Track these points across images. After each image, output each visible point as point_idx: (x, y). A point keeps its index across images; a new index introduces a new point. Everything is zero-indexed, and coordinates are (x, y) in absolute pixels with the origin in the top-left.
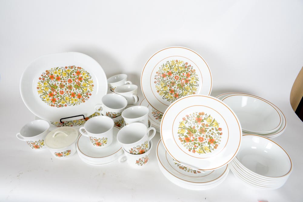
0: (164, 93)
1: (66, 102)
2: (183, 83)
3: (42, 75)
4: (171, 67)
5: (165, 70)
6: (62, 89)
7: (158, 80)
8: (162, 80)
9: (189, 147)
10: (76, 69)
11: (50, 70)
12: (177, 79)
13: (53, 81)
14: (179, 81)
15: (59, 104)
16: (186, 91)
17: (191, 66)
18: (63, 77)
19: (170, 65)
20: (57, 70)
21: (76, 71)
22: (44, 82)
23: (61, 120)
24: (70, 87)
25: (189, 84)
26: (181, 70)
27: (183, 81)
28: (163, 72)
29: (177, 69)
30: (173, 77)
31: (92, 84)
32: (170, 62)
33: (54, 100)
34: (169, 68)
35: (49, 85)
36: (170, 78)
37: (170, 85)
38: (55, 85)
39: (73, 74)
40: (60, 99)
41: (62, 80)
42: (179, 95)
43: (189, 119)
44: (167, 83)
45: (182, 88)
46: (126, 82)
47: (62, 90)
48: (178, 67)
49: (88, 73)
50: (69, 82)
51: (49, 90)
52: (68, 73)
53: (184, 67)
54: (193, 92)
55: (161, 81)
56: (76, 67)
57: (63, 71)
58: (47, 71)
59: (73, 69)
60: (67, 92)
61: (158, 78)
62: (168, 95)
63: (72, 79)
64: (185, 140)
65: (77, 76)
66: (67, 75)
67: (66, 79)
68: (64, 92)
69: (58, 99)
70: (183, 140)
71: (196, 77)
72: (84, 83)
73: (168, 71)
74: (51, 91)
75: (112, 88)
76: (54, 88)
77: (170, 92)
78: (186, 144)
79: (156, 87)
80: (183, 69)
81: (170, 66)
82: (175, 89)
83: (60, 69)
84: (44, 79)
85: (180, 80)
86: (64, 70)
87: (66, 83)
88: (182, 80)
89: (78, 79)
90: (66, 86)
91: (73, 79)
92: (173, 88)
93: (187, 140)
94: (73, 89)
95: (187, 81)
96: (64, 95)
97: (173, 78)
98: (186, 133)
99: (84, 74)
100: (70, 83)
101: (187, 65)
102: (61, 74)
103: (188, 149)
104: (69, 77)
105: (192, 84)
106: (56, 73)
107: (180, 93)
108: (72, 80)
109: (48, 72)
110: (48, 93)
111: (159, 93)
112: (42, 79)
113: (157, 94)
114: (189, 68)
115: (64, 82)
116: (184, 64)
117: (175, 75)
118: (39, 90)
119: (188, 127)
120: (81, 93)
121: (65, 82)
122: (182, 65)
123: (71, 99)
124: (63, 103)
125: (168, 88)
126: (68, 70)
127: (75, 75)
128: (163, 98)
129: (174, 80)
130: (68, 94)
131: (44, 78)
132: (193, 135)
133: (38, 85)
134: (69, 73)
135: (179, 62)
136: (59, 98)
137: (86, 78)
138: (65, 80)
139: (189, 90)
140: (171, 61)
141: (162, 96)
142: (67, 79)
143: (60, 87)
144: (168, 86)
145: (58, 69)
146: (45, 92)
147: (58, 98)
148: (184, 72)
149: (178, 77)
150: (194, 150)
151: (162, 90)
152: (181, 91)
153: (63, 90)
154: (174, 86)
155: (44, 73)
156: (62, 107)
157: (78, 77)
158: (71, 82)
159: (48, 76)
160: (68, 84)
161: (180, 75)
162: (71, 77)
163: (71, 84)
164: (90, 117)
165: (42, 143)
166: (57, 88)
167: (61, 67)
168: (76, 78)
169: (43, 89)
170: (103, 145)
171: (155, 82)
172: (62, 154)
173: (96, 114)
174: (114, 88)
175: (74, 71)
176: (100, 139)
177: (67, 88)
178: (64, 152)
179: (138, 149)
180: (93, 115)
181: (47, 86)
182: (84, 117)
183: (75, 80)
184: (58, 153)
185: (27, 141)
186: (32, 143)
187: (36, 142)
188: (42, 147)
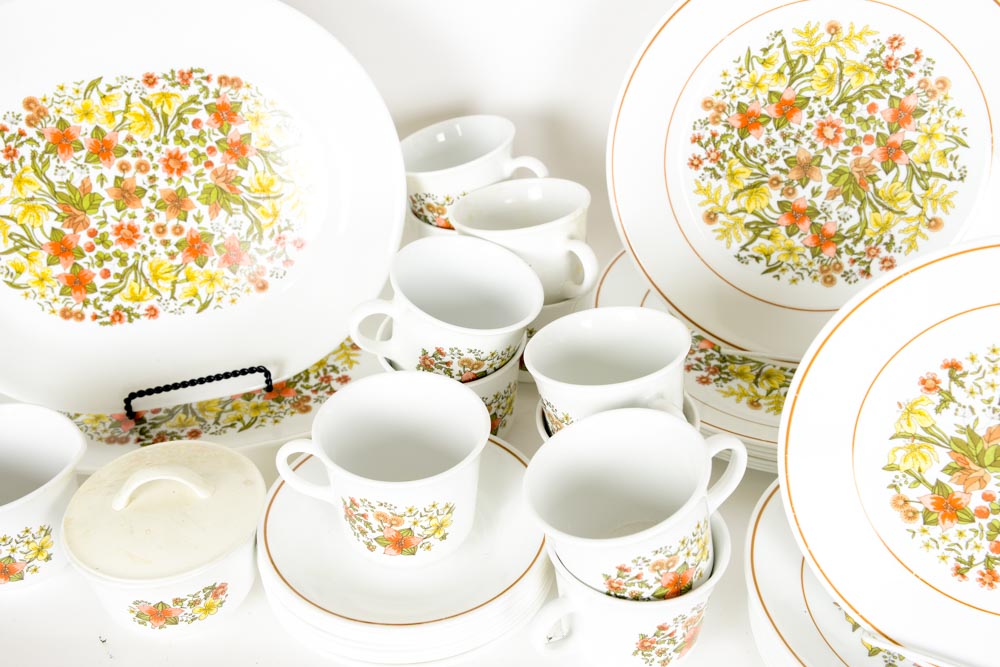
0: (747, 226)
1: (156, 292)
2: (868, 166)
4: (794, 68)
5: (756, 85)
6: (130, 210)
7: (711, 146)
8: (735, 149)
9: (954, 555)
10: (213, 86)
11: (50, 95)
12: (828, 140)
13: (69, 166)
14: (844, 153)
15: (109, 306)
16: (884, 212)
17: (925, 55)
18: (130, 140)
19: (786, 54)
20: (95, 96)
21: (211, 100)
22: (14, 170)
23: (134, 402)
24: (177, 203)
25: (903, 170)
26: (854, 83)
27: (868, 149)
28: (745, 100)
29: (830, 79)
30: (808, 127)
32: (791, 38)
33: (78, 283)
34: (780, 73)
35: (45, 188)
36: (785, 137)
37: (783, 177)
38: (86, 188)
39: (191, 117)
40: (117, 275)
41: (128, 158)
42: (837, 234)
43: (962, 385)
44: (768, 167)
45: (858, 196)
46: (510, 166)
47: (126, 220)
48: (841, 64)
49: (284, 114)
50: (169, 168)
51: (50, 222)
52: (165, 116)
53: (874, 65)
54: (930, 215)
55: (729, 154)
56: (208, 78)
57: (128, 103)
58: (29, 103)
59: (194, 89)
60: (161, 230)
61: (714, 135)
62: (769, 238)
63: (189, 149)
64: (931, 508)
65: (221, 129)
66: (156, 124)
67: (152, 149)
68: (141, 232)
69: (106, 274)
70: (920, 508)
71: (954, 122)
72: (260, 174)
73: (779, 95)
74: (58, 225)
75: (428, 201)
76: (79, 205)
77: (785, 221)
78: (935, 531)
79: (696, 192)
80: (869, 79)
81: (789, 62)
82: (819, 201)
83: (110, 89)
84: (15, 154)
85: (847, 143)
86: (135, 99)
87: (152, 178)
88: (863, 145)
89: (223, 150)
90: (150, 193)
91: (195, 151)
92: (803, 195)
93: (948, 507)
94: (195, 212)
95: (892, 153)
96: (144, 247)
97: (808, 133)
98: (943, 465)
99: (257, 120)
100: (175, 177)
101: (899, 54)
102: (119, 118)
103: (952, 563)
104: (171, 135)
105: (924, 168)
106: (87, 114)
107: (846, 227)
108: (189, 159)
109: (36, 111)
110: (44, 240)
111: (717, 225)
112: (4, 151)
113: (705, 236)
114: (911, 69)
115: (142, 167)
116: (877, 49)
117: (817, 116)
119: (951, 432)
120: (243, 232)
121: (147, 169)
122: (864, 50)
123: (182, 276)
124: (136, 299)
125: (775, 196)
126: (165, 96)
127: (205, 128)
128: (738, 257)
129: (813, 146)
130: (166, 243)
131: (12, 144)
132: (982, 481)
134: (171, 114)
135: (845, 32)
136: (114, 266)
137: (271, 142)
138: (145, 158)
139: (904, 204)
140: (799, 33)
141: (736, 246)
142: (158, 149)
143: (117, 203)
144: (775, 182)
145: (102, 87)
146: (21, 232)
147: (107, 265)
148: (879, 97)
149: (839, 130)
150: (988, 568)
151: (732, 206)
152: (854, 212)
153: (136, 222)
154: (812, 184)
155: (10, 117)
156: (130, 321)
157: (224, 140)
158: (184, 167)
159: (41, 135)
160: (162, 184)
161: (848, 113)
162: (179, 138)
163: (184, 183)
164: (299, 381)
165: (42, 547)
166: (94, 205)
167: (117, 79)
168: (209, 144)
169: (8, 217)
170: (429, 547)
171: (692, 164)
172: (178, 607)
173: (330, 362)
174: (438, 204)
175: (200, 103)
176: (414, 512)
177: (156, 207)
178: (190, 599)
179: (657, 568)
180: (316, 367)
181: (32, 199)
182: (269, 381)
183: (204, 154)
184: (156, 606)
187: (9, 540)
188: (35, 570)
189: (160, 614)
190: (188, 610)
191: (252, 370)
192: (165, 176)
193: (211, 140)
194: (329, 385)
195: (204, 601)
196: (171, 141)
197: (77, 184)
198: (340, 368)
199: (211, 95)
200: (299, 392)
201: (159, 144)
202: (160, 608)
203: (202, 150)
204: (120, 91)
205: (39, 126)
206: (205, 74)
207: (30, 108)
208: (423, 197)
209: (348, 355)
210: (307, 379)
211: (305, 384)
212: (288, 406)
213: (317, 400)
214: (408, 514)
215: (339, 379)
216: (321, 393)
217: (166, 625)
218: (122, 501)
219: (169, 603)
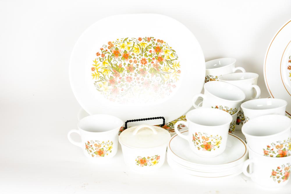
3: (102, 49)
6: (131, 73)
10: (156, 42)
11: (115, 41)
13: (117, 60)
15: (122, 99)
18: (133, 54)
20: (126, 42)
21: (155, 45)
22: (103, 60)
24: (143, 72)
31: (179, 69)
33: (115, 91)
35: (110, 65)
38: (120, 66)
39: (149, 50)
40: (125, 90)
41: (132, 59)
46: (235, 69)
47: (129, 76)
49: (174, 51)
50: (142, 63)
51: (110, 74)
52: (143, 49)
56: (155, 40)
57: (134, 45)
58: (109, 43)
59: (151, 42)
60: (138, 79)
63: (148, 58)
65: (156, 53)
66: (140, 51)
67: (138, 57)
68: (133, 79)
69: (122, 90)
72: (166, 66)
74: (112, 75)
75: (211, 78)
76: (118, 70)
79: (289, 76)
83: (130, 41)
84: (104, 56)
86: (136, 44)
87: (137, 65)
89: (157, 59)
90: (136, 69)
91: (149, 59)
94: (147, 75)
96: (133, 83)
99: (166, 52)
100: (143, 65)
102: (131, 48)
104: (144, 54)
106: (123, 47)
108: (147, 61)
109: (111, 45)
110: (108, 79)
112: (101, 55)
115: (135, 62)
118: (93, 72)
120: (160, 82)
121: (136, 63)
123: (142, 92)
126: (143, 44)
127: (153, 53)
130: (139, 83)
131: (104, 53)
133: (93, 65)
134: (144, 48)
136: (125, 88)
137: (169, 58)
138: (136, 59)
142: (140, 57)
143: (128, 71)
145: (128, 40)
146: (103, 76)
147: (123, 87)
153: (132, 76)
155: (104, 46)
157: (157, 57)
159: (111, 51)
160: (140, 67)
162: (146, 55)
163: (145, 67)
165: (110, 148)
166: (122, 71)
167: (132, 38)
168: (153, 57)
169: (100, 72)
170: (214, 149)
171: (289, 68)
172: (148, 160)
174: (213, 78)
175: (152, 46)
177: (137, 73)
178: (152, 158)
179: (278, 147)
181: (107, 68)
182: (164, 122)
183: (152, 60)
184: (143, 159)
185: (90, 142)
186: (96, 145)
187: (104, 143)
188: (107, 154)
189: (143, 162)
190: (150, 161)
191: (160, 118)
192: (141, 65)
193: (154, 56)
195: (154, 160)
196: (144, 56)
197: (118, 65)
199: (155, 44)
200: (171, 128)
201: (140, 56)
202: (144, 159)
203: (151, 59)
204: (132, 41)
205: (111, 49)
206: (154, 39)
207: (109, 44)
208: (209, 76)
211: (172, 126)
212: (168, 130)
214: (211, 137)
215: (182, 126)
217: (144, 166)
218: (135, 133)
219: (146, 158)
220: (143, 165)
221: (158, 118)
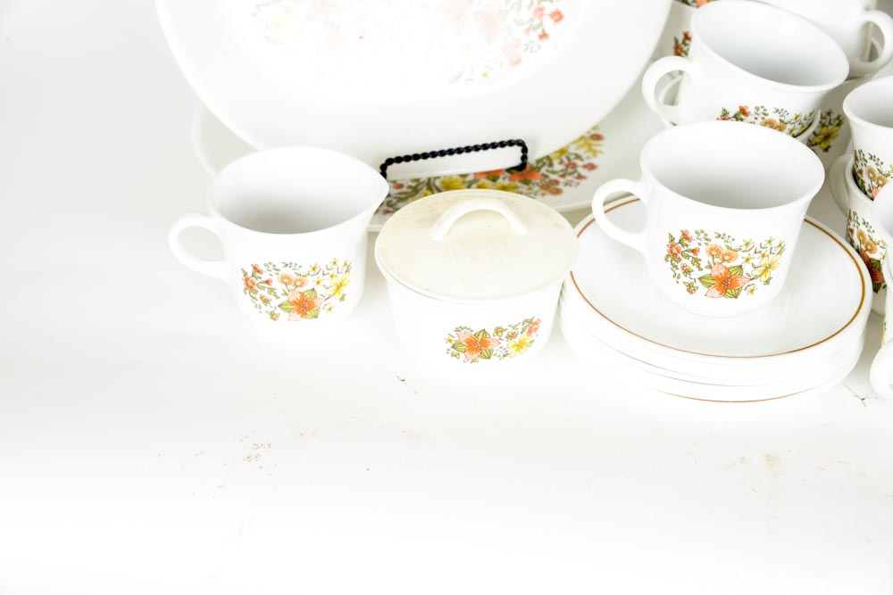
23: (389, 168)
164: (542, 166)
165: (341, 284)
170: (752, 291)
172: (497, 338)
173: (572, 150)
176: (750, 246)
178: (510, 329)
180: (558, 155)
182: (524, 158)
184: (477, 335)
185: (261, 267)
186: (286, 280)
187: (317, 270)
188: (330, 309)
189: (477, 345)
190: (504, 343)
191: (511, 143)
194: (576, 171)
195: (519, 336)
198: (584, 156)
200: (546, 176)
202: (480, 337)
209: (590, 146)
210: (551, 165)
211: (550, 169)
212: (536, 188)
213: (566, 184)
214: (744, 249)
215: (585, 166)
216: (569, 178)
217: (480, 360)
218: (440, 232)
219: (491, 331)
220: (475, 356)
221: (502, 144)
